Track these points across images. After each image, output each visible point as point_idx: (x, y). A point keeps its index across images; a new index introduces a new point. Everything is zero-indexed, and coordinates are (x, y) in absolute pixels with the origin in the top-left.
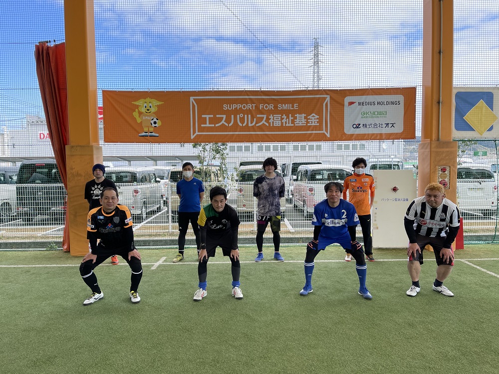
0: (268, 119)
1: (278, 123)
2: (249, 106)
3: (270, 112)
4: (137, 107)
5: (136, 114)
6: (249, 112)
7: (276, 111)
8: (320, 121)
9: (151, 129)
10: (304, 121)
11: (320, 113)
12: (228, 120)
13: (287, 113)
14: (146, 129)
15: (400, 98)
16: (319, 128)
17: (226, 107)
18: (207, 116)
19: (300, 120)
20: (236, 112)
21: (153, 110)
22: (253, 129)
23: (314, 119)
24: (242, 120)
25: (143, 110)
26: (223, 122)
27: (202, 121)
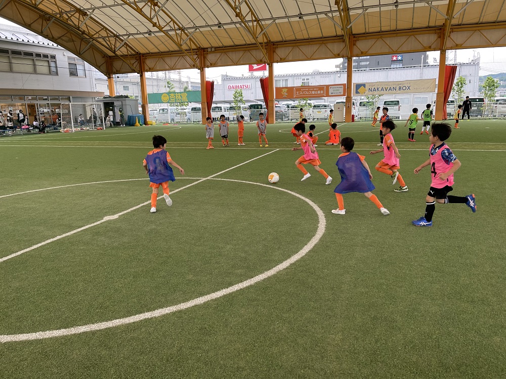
1: (313, 93)
3: (312, 90)
5: (282, 92)
6: (307, 91)
11: (323, 90)
12: (302, 93)
13: (316, 91)
15: (342, 86)
16: (324, 94)
17: (302, 90)
18: (298, 92)
19: (319, 92)
22: (308, 94)
27: (296, 93)
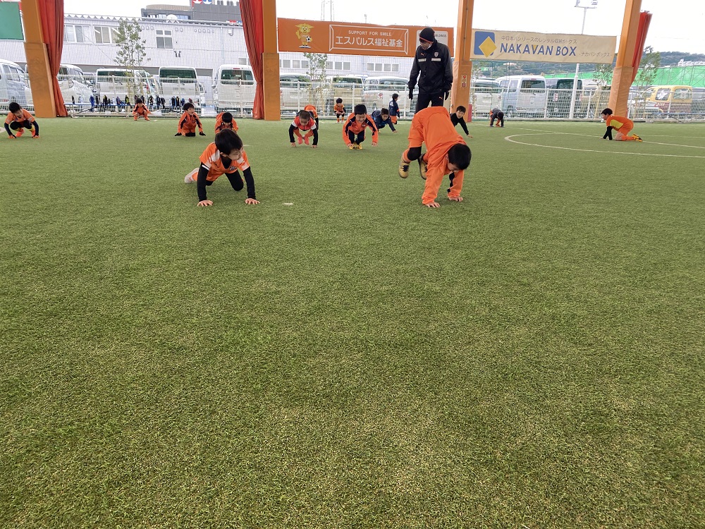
0: (374, 42)
1: (380, 44)
2: (363, 33)
3: (374, 37)
4: (298, 28)
5: (297, 33)
6: (362, 36)
7: (379, 37)
8: (403, 45)
9: (306, 44)
10: (394, 43)
11: (403, 40)
12: (351, 41)
13: (385, 38)
14: (303, 43)
15: (446, 33)
16: (402, 49)
17: (350, 32)
18: (339, 37)
19: (392, 43)
20: (356, 36)
21: (308, 31)
22: (366, 47)
23: (399, 43)
24: (359, 42)
25: (302, 31)
26: (348, 41)
27: (336, 40)
